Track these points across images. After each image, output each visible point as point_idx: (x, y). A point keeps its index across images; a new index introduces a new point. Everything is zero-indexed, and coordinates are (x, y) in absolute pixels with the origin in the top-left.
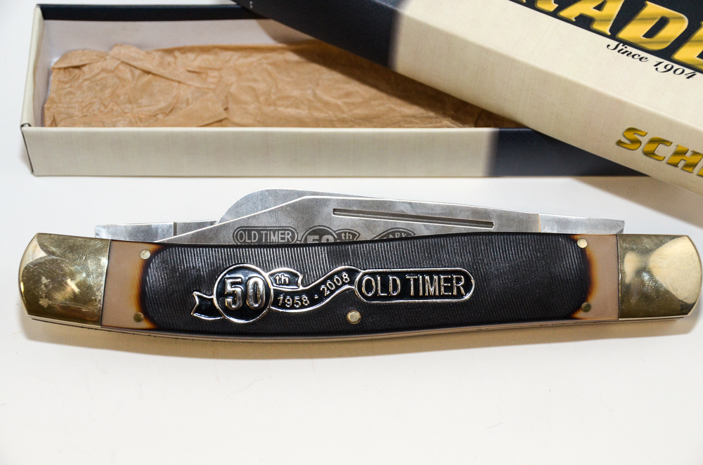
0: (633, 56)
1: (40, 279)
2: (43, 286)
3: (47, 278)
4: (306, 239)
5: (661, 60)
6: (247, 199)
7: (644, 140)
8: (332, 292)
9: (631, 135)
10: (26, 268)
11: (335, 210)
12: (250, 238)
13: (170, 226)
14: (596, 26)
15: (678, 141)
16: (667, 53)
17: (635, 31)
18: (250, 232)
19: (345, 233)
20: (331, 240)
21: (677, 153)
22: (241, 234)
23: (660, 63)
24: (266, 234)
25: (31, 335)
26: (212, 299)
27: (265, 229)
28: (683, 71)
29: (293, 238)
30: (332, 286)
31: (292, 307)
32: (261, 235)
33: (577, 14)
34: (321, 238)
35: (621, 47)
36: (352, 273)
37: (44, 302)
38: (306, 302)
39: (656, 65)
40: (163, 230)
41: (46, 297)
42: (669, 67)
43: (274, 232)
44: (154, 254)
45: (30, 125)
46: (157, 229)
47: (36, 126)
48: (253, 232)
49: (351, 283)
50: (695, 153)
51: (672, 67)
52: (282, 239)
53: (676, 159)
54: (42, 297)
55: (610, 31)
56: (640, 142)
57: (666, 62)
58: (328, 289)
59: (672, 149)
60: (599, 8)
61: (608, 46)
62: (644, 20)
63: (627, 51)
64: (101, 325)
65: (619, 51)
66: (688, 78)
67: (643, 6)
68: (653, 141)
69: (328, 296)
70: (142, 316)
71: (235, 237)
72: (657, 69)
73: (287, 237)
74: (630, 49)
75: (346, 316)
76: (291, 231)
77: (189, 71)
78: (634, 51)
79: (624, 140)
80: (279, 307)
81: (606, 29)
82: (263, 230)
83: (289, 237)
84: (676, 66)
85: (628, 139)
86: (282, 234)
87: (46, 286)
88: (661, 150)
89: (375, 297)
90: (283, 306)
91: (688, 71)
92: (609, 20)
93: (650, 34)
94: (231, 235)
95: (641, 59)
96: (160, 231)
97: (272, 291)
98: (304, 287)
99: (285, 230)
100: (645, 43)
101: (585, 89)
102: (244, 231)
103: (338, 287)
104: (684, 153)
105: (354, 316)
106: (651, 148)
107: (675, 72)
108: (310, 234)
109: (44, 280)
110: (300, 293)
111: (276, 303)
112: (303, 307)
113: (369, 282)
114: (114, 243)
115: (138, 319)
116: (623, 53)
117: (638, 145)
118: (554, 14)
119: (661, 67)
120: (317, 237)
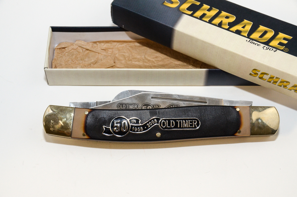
0: (255, 44)
1: (50, 121)
2: (51, 124)
3: (53, 121)
4: (142, 107)
5: (265, 45)
6: (122, 93)
7: (259, 73)
8: (151, 126)
9: (255, 72)
10: (45, 117)
11: (152, 97)
12: (122, 107)
13: (95, 103)
14: (242, 34)
15: (271, 74)
16: (267, 43)
17: (255, 35)
18: (122, 105)
19: (156, 105)
20: (151, 108)
21: (270, 78)
22: (120, 106)
23: (265, 46)
24: (128, 106)
25: (48, 140)
26: (109, 128)
27: (128, 104)
28: (273, 49)
29: (137, 107)
30: (151, 124)
31: (137, 131)
32: (126, 106)
33: (236, 30)
34: (147, 107)
35: (251, 41)
36: (158, 119)
37: (52, 129)
38: (142, 129)
39: (263, 47)
40: (93, 104)
41: (52, 127)
42: (268, 48)
43: (131, 105)
44: (89, 113)
45: (47, 68)
46: (90, 104)
47: (49, 68)
48: (124, 105)
49: (158, 123)
50: (277, 78)
51: (269, 48)
52: (134, 107)
53: (270, 80)
54: (51, 127)
55: (247, 35)
56: (258, 74)
57: (267, 46)
58: (150, 125)
59: (269, 76)
60: (243, 27)
61: (247, 40)
62: (259, 31)
63: (253, 42)
64: (71, 137)
65: (250, 42)
66: (274, 52)
67: (259, 27)
68: (262, 74)
69: (150, 127)
70: (85, 134)
71: (117, 106)
72: (263, 49)
73: (135, 106)
74: (254, 42)
75: (156, 134)
76: (137, 105)
77: (102, 49)
78: (256, 42)
79: (252, 73)
80: (133, 131)
81: (246, 35)
82: (127, 104)
83: (136, 107)
84: (270, 48)
85: (254, 73)
86: (134, 106)
87: (52, 123)
88: (265, 77)
89: (166, 128)
90: (134, 131)
91: (274, 49)
92: (247, 32)
93: (261, 36)
94: (116, 106)
95: (258, 45)
96: (91, 104)
97: (130, 125)
98: (141, 124)
99: (135, 104)
100: (259, 39)
101: (239, 55)
102: (121, 104)
103: (153, 124)
104: (273, 78)
105: (158, 134)
106: (261, 76)
107: (270, 50)
108: (143, 106)
109: (52, 121)
110: (140, 126)
111: (131, 130)
112: (141, 131)
113: (164, 122)
114: (76, 109)
115: (84, 135)
116: (252, 43)
117: (256, 75)
118: (228, 30)
119: (265, 48)
120: (146, 107)
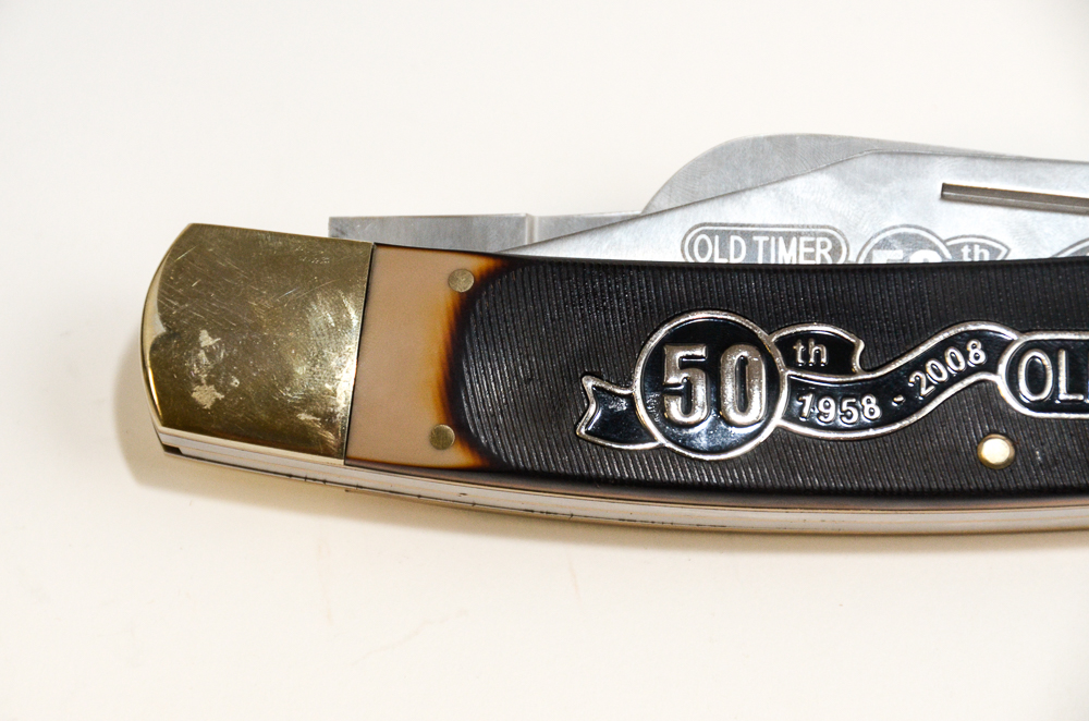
1: (195, 338)
2: (202, 354)
3: (212, 335)
4: (870, 255)
8: (940, 389)
11: (945, 187)
12: (724, 251)
13: (519, 221)
18: (724, 236)
19: (971, 245)
24: (767, 244)
26: (631, 397)
27: (764, 230)
29: (836, 255)
32: (753, 246)
34: (907, 257)
36: (993, 343)
37: (205, 396)
40: (501, 232)
41: (209, 382)
43: (788, 237)
44: (484, 281)
46: (485, 228)
48: (733, 238)
49: (991, 366)
52: (807, 256)
54: (199, 382)
58: (930, 381)
64: (346, 458)
70: (451, 432)
71: (686, 249)
73: (819, 251)
75: (976, 447)
76: (831, 237)
80: (804, 423)
82: (758, 233)
86: (808, 245)
87: (210, 353)
89: (1052, 403)
90: (812, 421)
94: (676, 246)
97: (783, 380)
98: (868, 372)
99: (816, 235)
102: (711, 234)
103: (955, 376)
105: (996, 450)
108: (878, 246)
109: (206, 339)
113: (1036, 365)
114: (381, 252)
115: (438, 440)
120: (898, 255)
